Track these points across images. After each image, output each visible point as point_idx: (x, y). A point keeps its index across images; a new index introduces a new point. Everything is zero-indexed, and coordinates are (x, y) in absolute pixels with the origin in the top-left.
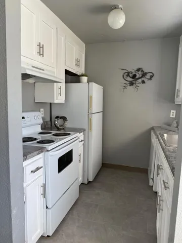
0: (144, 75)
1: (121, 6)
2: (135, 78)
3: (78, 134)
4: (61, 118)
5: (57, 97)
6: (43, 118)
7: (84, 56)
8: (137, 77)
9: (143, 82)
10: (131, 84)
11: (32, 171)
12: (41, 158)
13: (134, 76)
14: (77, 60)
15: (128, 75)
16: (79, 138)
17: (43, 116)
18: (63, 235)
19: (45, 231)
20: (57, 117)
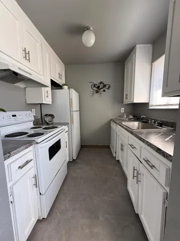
0: (105, 86)
1: (91, 29)
2: (99, 88)
3: (64, 127)
4: (50, 115)
5: (45, 99)
6: (34, 117)
7: (64, 72)
8: (100, 87)
9: (104, 91)
10: (97, 92)
11: (20, 167)
12: (30, 151)
13: (98, 87)
14: (59, 74)
15: (95, 86)
16: (65, 130)
17: (35, 115)
18: (57, 213)
19: (40, 215)
20: (46, 115)
